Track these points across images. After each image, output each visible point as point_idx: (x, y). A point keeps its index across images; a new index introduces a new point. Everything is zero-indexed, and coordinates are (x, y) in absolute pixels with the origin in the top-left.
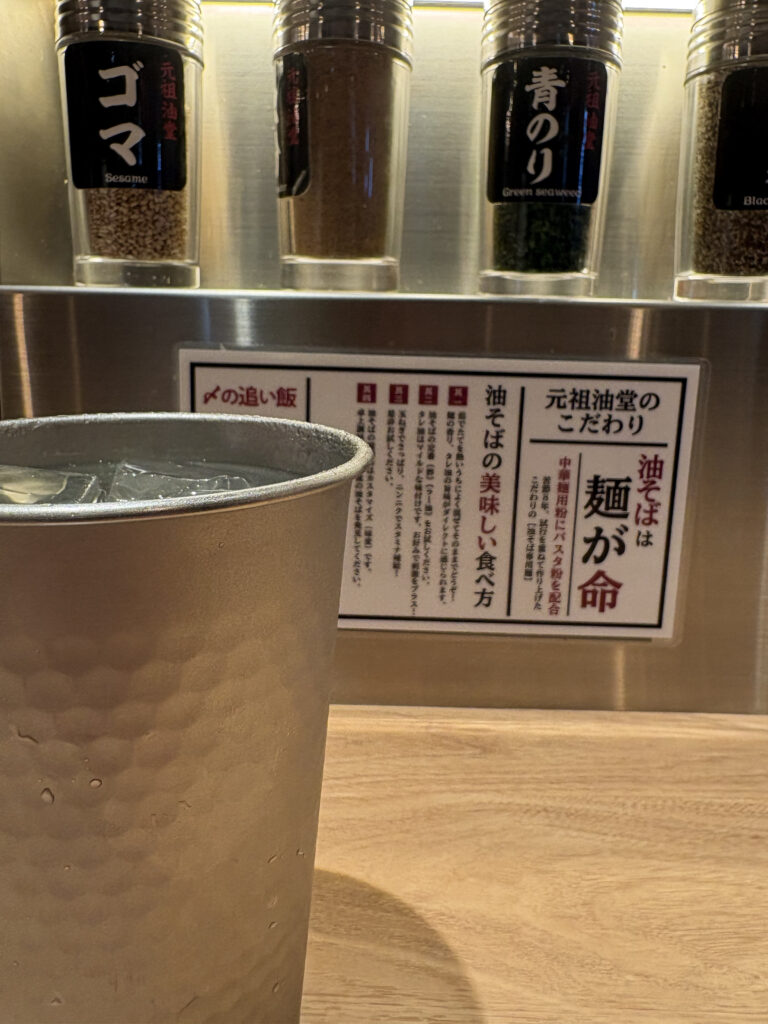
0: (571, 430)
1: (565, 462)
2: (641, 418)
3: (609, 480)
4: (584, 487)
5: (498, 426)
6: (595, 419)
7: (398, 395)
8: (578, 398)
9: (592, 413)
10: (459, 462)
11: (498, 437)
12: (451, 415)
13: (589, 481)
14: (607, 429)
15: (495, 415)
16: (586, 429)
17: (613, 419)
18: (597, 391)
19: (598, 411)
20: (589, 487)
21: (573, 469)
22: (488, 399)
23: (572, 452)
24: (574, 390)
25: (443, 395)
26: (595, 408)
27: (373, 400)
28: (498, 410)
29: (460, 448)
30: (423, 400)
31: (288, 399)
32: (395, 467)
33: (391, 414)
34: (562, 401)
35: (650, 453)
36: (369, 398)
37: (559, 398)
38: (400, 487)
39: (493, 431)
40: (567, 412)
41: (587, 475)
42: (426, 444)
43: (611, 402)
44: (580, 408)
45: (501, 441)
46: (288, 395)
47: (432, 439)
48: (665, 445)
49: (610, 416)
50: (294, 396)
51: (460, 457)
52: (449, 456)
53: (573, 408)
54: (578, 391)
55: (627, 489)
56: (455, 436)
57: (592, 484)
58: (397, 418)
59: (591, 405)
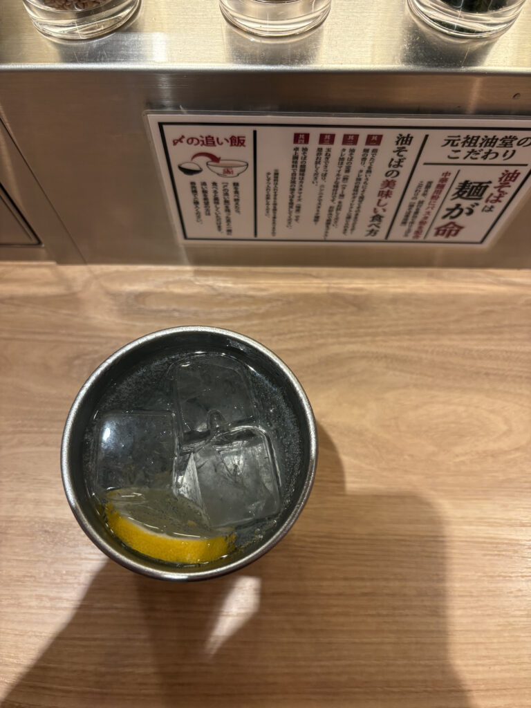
0: (456, 158)
1: (447, 174)
2: (514, 151)
3: (475, 183)
4: (456, 185)
5: (402, 156)
6: (478, 152)
7: (326, 139)
8: (469, 141)
9: (477, 149)
10: (368, 174)
11: (400, 162)
12: (366, 150)
13: (460, 183)
14: (485, 157)
15: (400, 150)
16: (469, 157)
18: (486, 137)
19: (482, 148)
20: (460, 186)
21: (451, 177)
22: (397, 142)
23: (453, 169)
24: (468, 136)
25: (362, 140)
27: (306, 142)
28: (404, 148)
29: (370, 168)
30: (345, 142)
31: (239, 142)
32: (320, 177)
33: (320, 150)
34: (456, 142)
35: (512, 169)
36: (303, 141)
38: (322, 186)
39: (397, 158)
40: (458, 148)
41: (461, 179)
42: (345, 165)
43: (495, 143)
44: (469, 146)
47: (350, 163)
48: (526, 165)
49: (491, 150)
50: (244, 140)
52: (361, 171)
53: (463, 146)
54: (471, 137)
55: (487, 187)
56: (367, 161)
58: (324, 152)
59: (478, 144)
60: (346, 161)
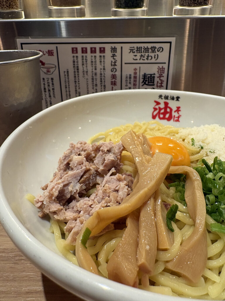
0: (137, 60)
1: (135, 69)
2: (158, 55)
3: (149, 74)
4: (141, 77)
5: (115, 59)
6: (144, 56)
7: (84, 51)
8: (138, 49)
9: (143, 54)
10: (104, 71)
11: (115, 62)
12: (100, 56)
13: (143, 75)
14: (147, 59)
15: (114, 56)
16: (141, 59)
17: (149, 56)
18: (144, 47)
19: (145, 53)
20: (143, 77)
21: (138, 71)
22: (111, 51)
23: (137, 66)
24: (137, 47)
25: (98, 50)
26: (144, 53)
27: (77, 53)
28: (115, 54)
29: (104, 67)
30: (92, 52)
31: (51, 53)
32: (85, 73)
33: (83, 57)
34: (134, 50)
35: (161, 66)
36: (76, 52)
37: (133, 50)
38: (87, 79)
39: (113, 61)
40: (135, 54)
41: (142, 73)
42: (94, 65)
43: (149, 50)
44: (139, 53)
45: (116, 64)
46: (51, 52)
47: (96, 64)
48: (165, 63)
49: (148, 55)
50: (53, 52)
51: (104, 69)
52: (101, 69)
53: (137, 53)
54: (138, 47)
55: (154, 77)
56: (102, 63)
57: (143, 76)
58: (84, 58)
59: (142, 52)
60: (94, 63)
